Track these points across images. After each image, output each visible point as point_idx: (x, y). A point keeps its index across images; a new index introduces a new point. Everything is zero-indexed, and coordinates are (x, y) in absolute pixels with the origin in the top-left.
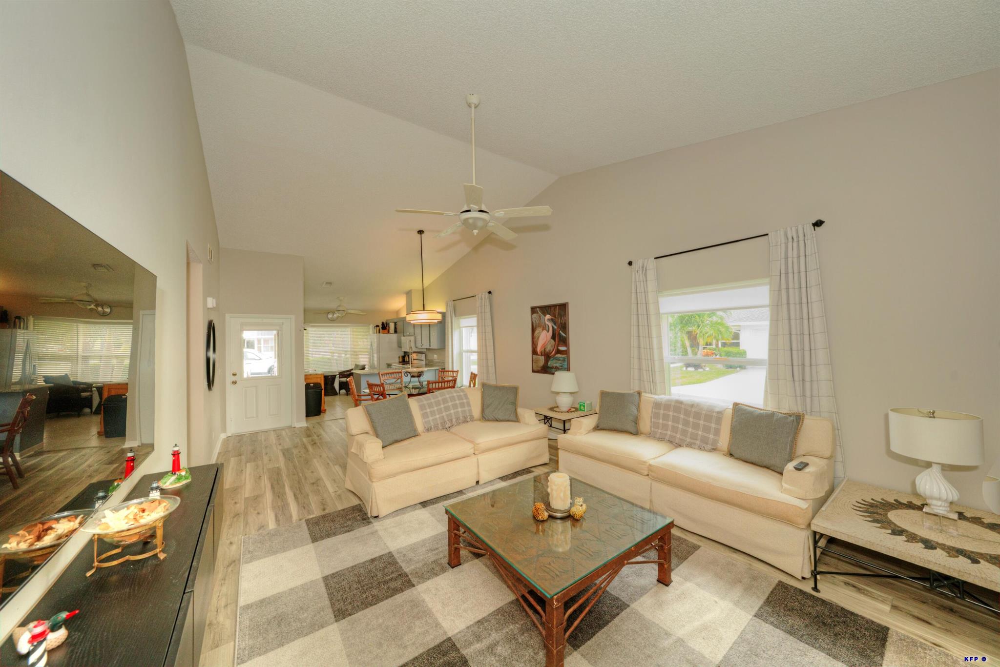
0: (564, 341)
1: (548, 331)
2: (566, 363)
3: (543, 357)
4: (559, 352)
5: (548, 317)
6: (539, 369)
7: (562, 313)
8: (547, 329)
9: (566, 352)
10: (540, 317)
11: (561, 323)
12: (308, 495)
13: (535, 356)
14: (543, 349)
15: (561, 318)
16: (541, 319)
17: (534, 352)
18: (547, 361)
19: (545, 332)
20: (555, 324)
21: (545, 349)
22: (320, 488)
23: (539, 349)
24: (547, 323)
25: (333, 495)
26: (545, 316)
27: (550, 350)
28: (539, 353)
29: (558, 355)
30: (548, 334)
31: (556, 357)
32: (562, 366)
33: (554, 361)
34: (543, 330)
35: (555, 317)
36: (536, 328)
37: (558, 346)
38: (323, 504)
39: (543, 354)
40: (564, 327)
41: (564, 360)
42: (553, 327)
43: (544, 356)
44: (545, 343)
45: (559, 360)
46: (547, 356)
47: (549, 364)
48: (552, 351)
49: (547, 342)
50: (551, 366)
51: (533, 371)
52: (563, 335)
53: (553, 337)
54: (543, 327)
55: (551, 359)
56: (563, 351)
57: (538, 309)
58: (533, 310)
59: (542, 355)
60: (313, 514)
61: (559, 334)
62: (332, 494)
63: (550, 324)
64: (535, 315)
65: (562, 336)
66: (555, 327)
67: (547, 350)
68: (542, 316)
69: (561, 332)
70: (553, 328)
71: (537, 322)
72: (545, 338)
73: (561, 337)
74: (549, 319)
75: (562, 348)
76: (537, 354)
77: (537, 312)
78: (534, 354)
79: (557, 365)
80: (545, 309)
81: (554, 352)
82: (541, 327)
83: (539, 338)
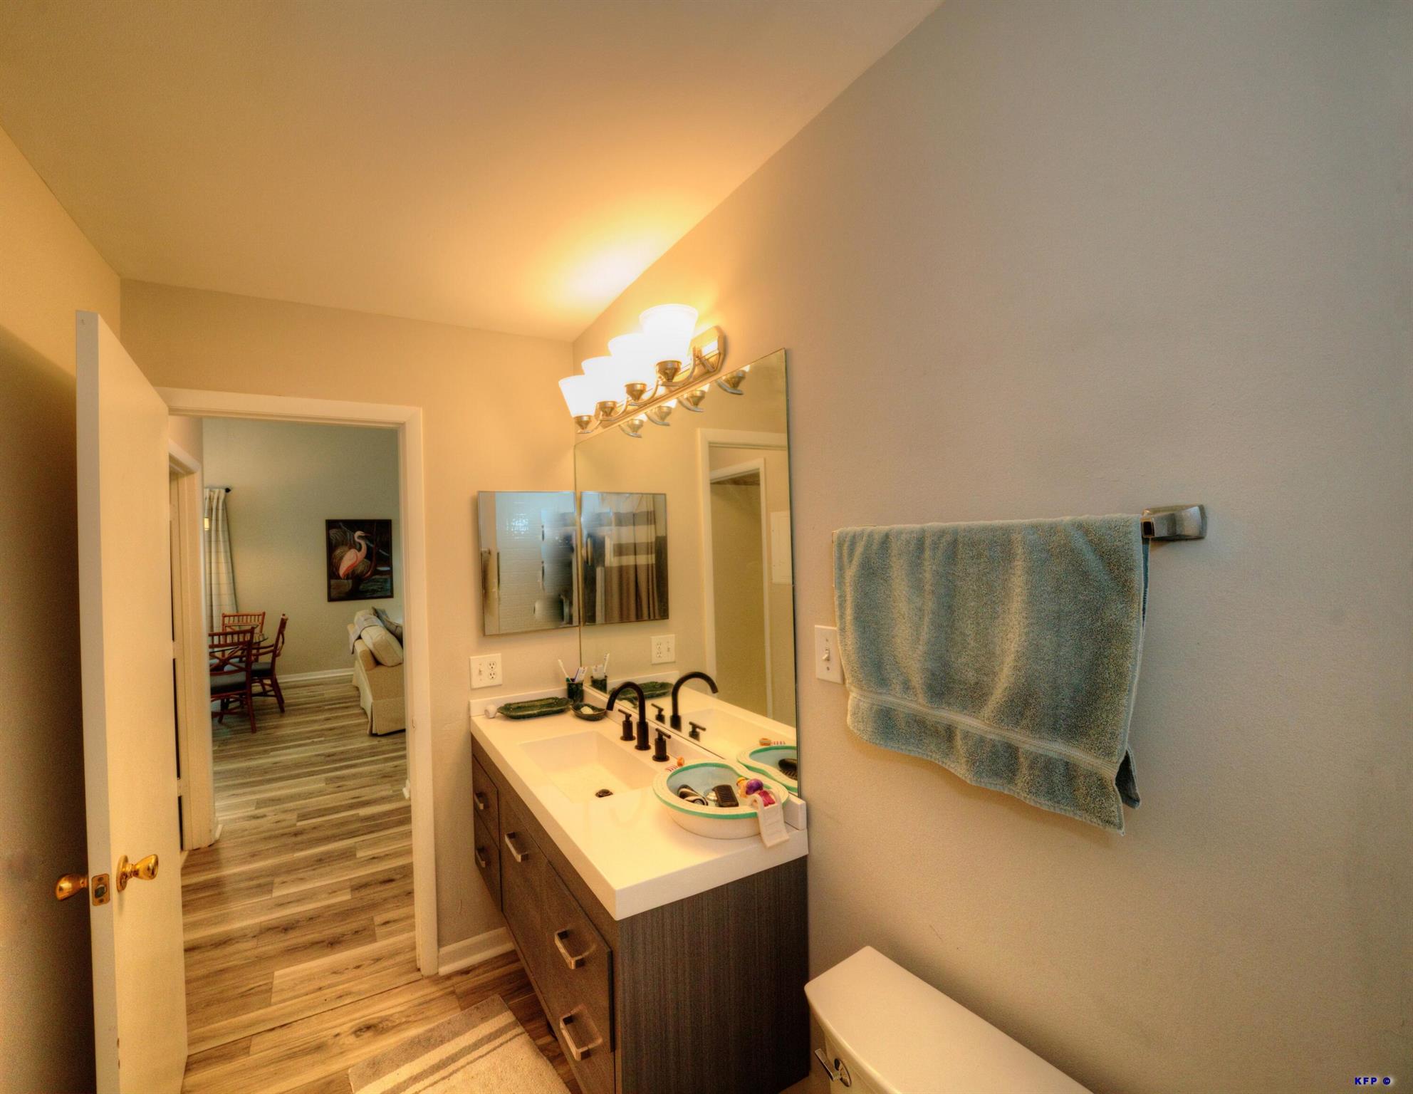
0: (386, 560)
1: (360, 550)
2: (388, 585)
3: (350, 581)
4: (377, 572)
5: (358, 533)
6: (342, 595)
7: (382, 531)
9: (389, 573)
10: (344, 533)
11: (381, 542)
13: (333, 582)
15: (381, 536)
16: (346, 535)
18: (356, 584)
19: (353, 551)
20: (371, 541)
24: (356, 539)
26: (355, 532)
27: (363, 572)
29: (377, 577)
30: (359, 554)
31: (373, 579)
32: (382, 588)
33: (371, 583)
37: (376, 566)
39: (350, 576)
40: (387, 545)
41: (385, 582)
42: (367, 545)
43: (351, 578)
45: (378, 582)
47: (361, 587)
50: (364, 590)
51: (332, 600)
52: (384, 553)
56: (383, 571)
57: (341, 524)
58: (332, 524)
59: (347, 579)
61: (378, 553)
63: (363, 543)
64: (333, 532)
65: (383, 555)
66: (372, 545)
68: (349, 532)
69: (380, 551)
71: (340, 539)
73: (380, 556)
76: (338, 577)
77: (340, 527)
78: (332, 579)
79: (375, 587)
80: (353, 525)
81: (369, 573)
82: (346, 545)
83: (341, 558)
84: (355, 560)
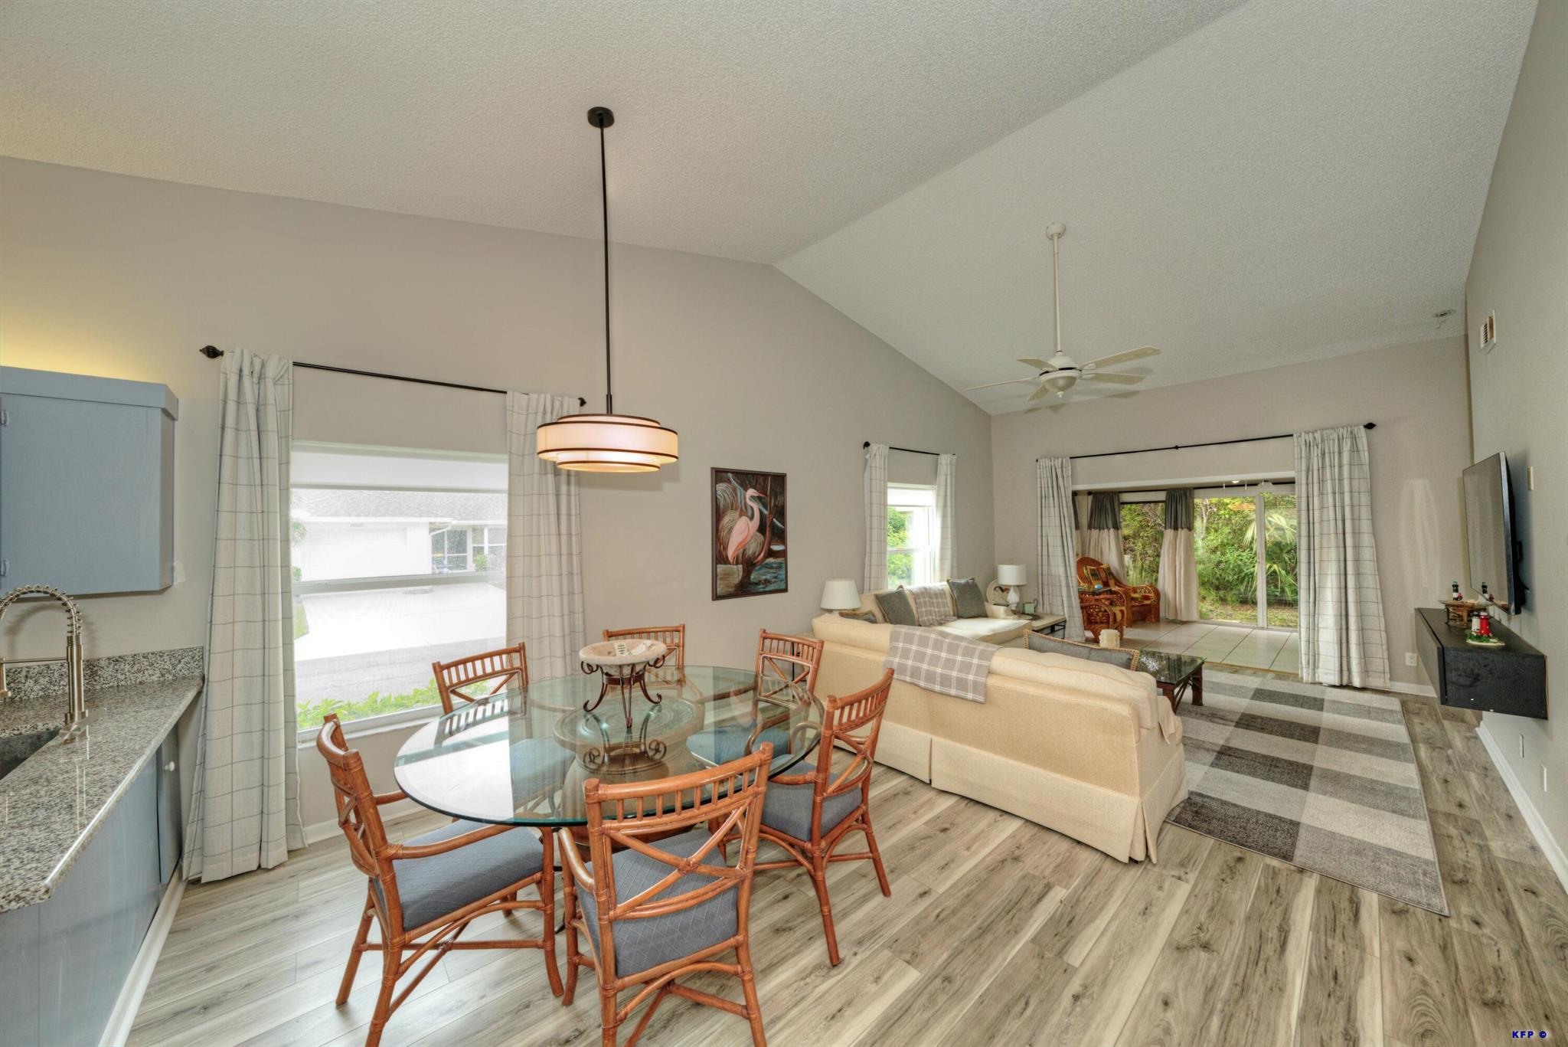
0: (780, 536)
1: (752, 518)
2: (783, 572)
3: (740, 566)
4: (771, 554)
5: (751, 492)
6: (731, 590)
7: (778, 490)
8: (750, 513)
9: (783, 554)
10: (735, 490)
11: (775, 506)
12: (1248, 918)
13: (721, 568)
14: (741, 550)
15: (776, 498)
16: (736, 494)
17: (719, 557)
18: (747, 573)
19: (744, 519)
20: (765, 506)
21: (744, 550)
22: (1202, 918)
23: (731, 553)
24: (749, 503)
25: (1192, 877)
26: (746, 490)
27: (755, 552)
28: (731, 561)
29: (771, 560)
30: (751, 524)
32: (776, 577)
33: (763, 570)
34: (741, 515)
35: (766, 494)
36: (725, 512)
37: (770, 544)
38: (1232, 871)
39: (740, 558)
40: (780, 512)
41: (779, 567)
42: (760, 511)
43: (742, 563)
44: (743, 541)
45: (772, 568)
46: (749, 564)
47: (752, 577)
48: (759, 554)
49: (748, 539)
50: (756, 581)
51: (717, 597)
52: (779, 524)
53: (762, 529)
54: (741, 510)
55: (757, 568)
56: (779, 552)
57: (730, 475)
58: (719, 475)
59: (737, 563)
60: (1268, 866)
61: (772, 523)
62: (1192, 881)
63: (756, 508)
64: (721, 486)
65: (778, 527)
66: (766, 512)
67: (750, 552)
68: (739, 490)
69: (774, 520)
70: (761, 513)
71: (728, 500)
72: (742, 532)
73: (773, 529)
74: (752, 497)
75: (776, 548)
76: (726, 561)
77: (729, 481)
78: (720, 563)
79: (768, 577)
80: (746, 478)
81: (762, 555)
82: (736, 509)
83: (731, 530)
84: (746, 532)
